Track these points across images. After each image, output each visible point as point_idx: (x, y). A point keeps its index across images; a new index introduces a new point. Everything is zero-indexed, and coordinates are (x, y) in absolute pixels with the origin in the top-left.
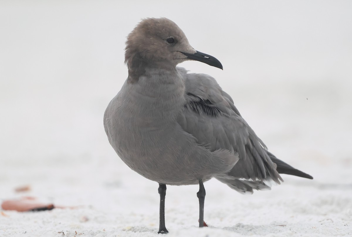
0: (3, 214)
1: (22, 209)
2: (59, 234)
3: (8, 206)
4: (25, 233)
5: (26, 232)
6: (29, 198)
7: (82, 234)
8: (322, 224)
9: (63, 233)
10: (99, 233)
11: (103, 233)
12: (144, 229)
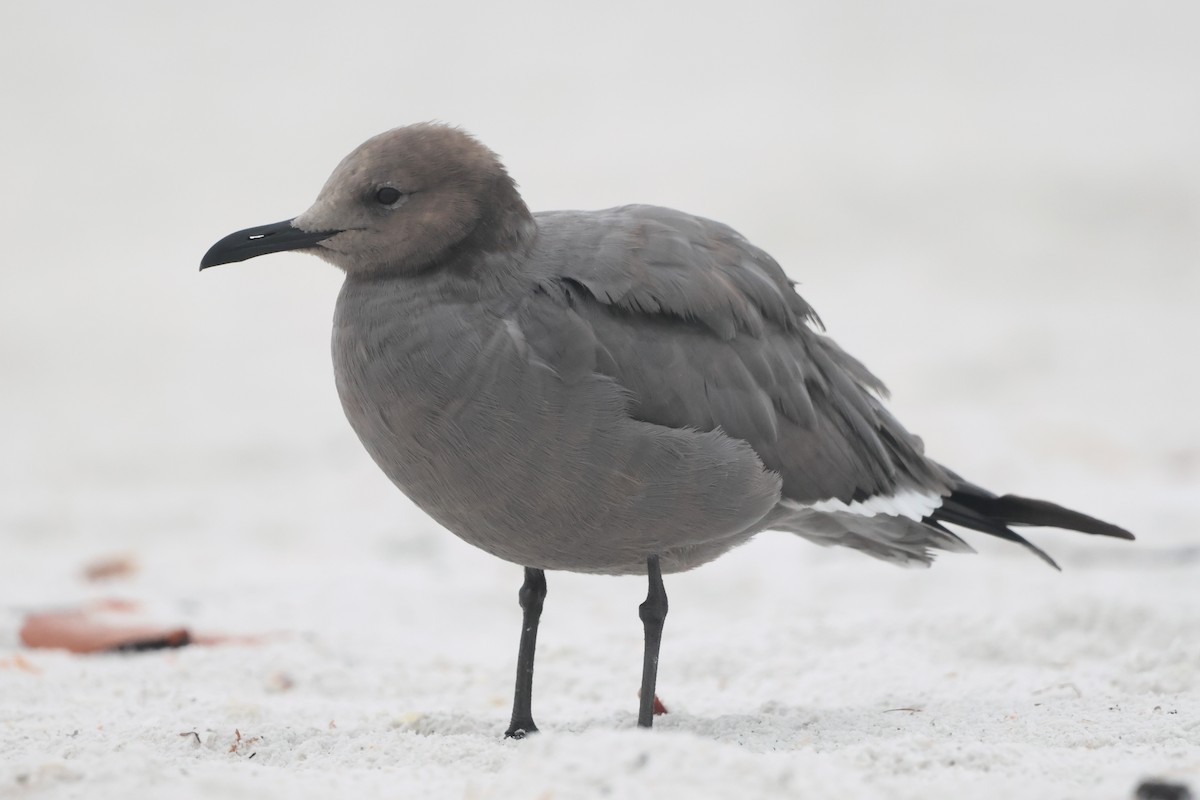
0: (22, 665)
1: (85, 645)
2: (182, 738)
3: (40, 635)
4: (73, 736)
5: (76, 733)
6: (118, 605)
7: (256, 740)
8: (1037, 705)
9: (197, 735)
10: (315, 735)
11: (328, 734)
12: (462, 722)
